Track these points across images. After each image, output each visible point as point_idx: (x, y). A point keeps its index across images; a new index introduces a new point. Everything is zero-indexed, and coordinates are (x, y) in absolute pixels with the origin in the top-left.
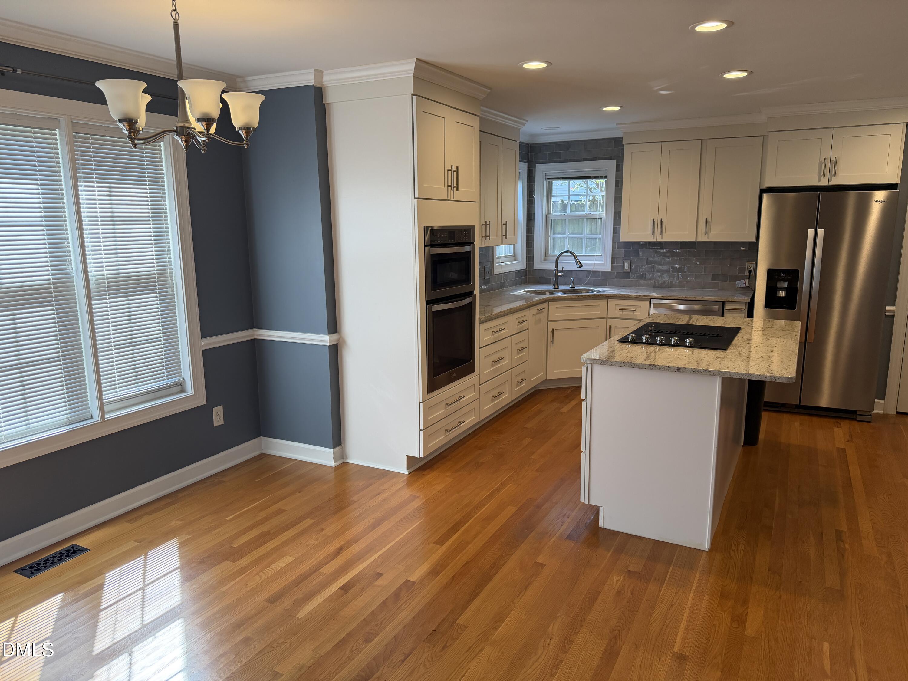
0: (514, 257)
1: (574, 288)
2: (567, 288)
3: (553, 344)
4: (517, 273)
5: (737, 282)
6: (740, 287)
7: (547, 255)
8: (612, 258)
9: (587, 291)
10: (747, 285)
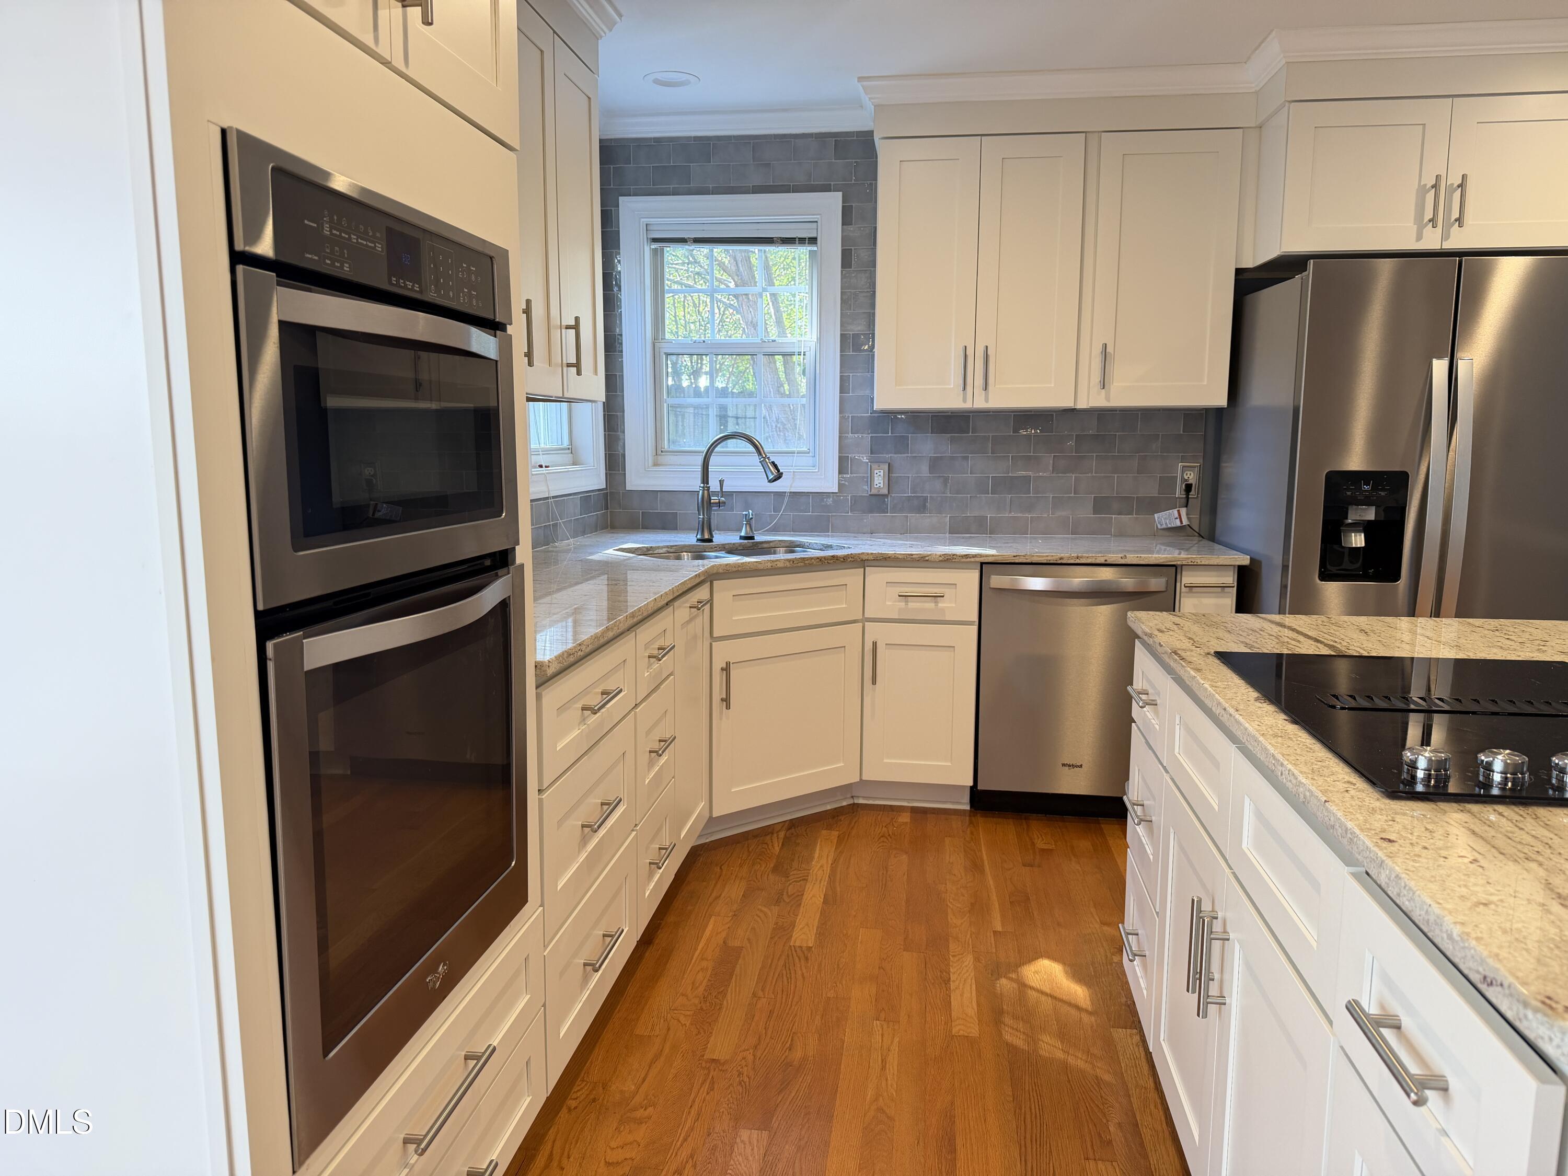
0: (572, 452)
1: (752, 538)
2: (733, 538)
3: (728, 707)
4: (586, 498)
5: (1156, 515)
6: (1164, 526)
7: (659, 452)
8: (840, 458)
9: (791, 547)
10: (1185, 522)
